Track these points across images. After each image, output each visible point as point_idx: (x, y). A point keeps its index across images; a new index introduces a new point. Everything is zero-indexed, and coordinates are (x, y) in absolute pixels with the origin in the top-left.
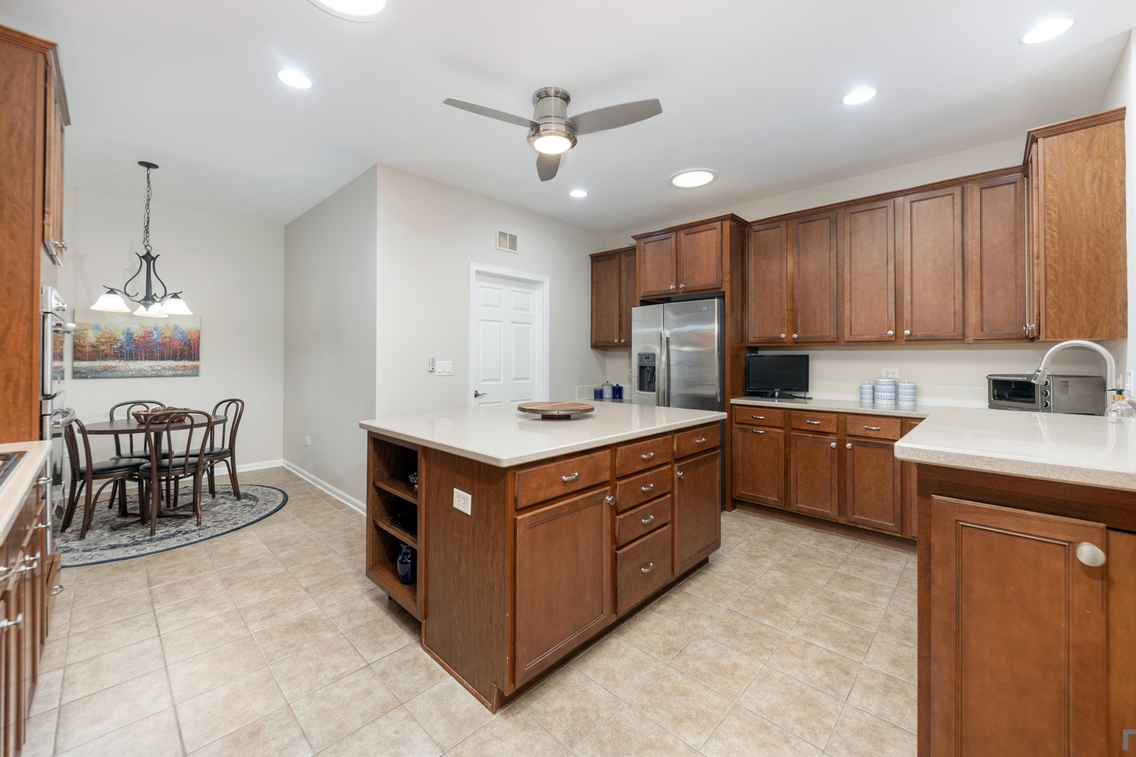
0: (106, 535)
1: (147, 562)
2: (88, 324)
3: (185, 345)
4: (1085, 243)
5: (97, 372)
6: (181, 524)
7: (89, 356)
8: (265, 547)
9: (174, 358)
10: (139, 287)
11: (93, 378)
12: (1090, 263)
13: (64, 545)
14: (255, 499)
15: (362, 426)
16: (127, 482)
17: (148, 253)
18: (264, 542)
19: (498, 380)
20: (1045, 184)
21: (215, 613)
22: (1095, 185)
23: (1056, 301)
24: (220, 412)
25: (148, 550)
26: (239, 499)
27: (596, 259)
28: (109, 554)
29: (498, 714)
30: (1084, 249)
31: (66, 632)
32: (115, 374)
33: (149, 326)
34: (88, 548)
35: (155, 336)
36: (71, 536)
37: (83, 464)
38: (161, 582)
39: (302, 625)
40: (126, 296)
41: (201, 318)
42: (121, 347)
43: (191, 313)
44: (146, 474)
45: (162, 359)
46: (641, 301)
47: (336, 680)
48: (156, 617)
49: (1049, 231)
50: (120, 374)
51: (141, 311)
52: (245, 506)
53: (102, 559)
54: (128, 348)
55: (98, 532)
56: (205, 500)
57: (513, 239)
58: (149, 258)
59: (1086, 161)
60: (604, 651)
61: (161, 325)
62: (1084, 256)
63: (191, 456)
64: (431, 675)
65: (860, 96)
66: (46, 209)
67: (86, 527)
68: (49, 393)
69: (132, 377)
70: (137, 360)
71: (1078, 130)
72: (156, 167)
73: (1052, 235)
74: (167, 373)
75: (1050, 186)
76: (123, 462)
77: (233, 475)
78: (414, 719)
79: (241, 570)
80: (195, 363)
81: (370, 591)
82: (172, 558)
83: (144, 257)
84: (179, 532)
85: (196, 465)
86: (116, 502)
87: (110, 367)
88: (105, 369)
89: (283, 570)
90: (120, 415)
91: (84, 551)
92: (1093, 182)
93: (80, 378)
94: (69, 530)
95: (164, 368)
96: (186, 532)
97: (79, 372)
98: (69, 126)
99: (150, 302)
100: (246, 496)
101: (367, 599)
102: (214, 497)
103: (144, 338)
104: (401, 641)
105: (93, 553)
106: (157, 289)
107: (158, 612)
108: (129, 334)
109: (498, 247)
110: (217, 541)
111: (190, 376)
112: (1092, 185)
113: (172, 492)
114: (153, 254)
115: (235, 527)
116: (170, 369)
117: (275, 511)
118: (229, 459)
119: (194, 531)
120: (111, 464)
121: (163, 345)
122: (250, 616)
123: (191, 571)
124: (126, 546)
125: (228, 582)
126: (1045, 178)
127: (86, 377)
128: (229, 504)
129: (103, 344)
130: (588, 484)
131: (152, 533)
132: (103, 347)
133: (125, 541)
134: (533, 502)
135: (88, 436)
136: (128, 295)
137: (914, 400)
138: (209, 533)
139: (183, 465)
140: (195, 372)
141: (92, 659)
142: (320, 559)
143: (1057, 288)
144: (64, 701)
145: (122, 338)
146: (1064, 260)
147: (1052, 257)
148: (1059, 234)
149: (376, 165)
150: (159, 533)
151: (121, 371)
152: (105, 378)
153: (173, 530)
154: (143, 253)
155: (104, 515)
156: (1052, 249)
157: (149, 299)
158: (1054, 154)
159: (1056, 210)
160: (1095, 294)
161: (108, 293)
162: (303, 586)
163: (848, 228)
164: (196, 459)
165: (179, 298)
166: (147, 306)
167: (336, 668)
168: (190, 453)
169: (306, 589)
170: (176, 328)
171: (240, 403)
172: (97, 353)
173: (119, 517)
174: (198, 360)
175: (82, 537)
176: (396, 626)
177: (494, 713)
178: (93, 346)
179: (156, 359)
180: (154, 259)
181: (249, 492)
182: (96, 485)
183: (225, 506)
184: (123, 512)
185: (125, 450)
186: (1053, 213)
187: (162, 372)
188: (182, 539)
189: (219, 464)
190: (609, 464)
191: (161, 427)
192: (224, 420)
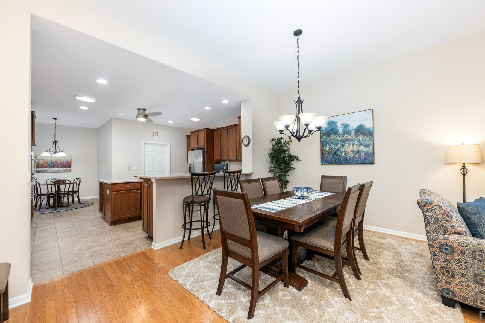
1: (54, 213)
2: (41, 159)
3: (67, 164)
5: (43, 171)
6: (63, 208)
7: (41, 167)
8: (82, 211)
9: (64, 167)
10: (53, 149)
11: (42, 173)
15: (98, 181)
16: (50, 198)
21: (66, 219)
24: (75, 181)
26: (80, 204)
27: (188, 137)
28: (45, 212)
29: (111, 226)
31: (36, 221)
32: (48, 172)
33: (57, 159)
35: (59, 161)
36: (36, 210)
37: (39, 193)
38: (56, 215)
39: (83, 219)
40: (50, 152)
42: (49, 164)
44: (54, 196)
45: (61, 167)
46: (191, 150)
47: (85, 224)
48: (54, 219)
50: (49, 172)
51: (54, 155)
54: (51, 165)
55: (43, 210)
56: (71, 204)
57: (157, 133)
61: (60, 158)
63: (65, 192)
64: (103, 223)
69: (52, 172)
70: (54, 168)
72: (57, 119)
74: (62, 171)
76: (49, 193)
77: (79, 198)
78: (96, 226)
79: (75, 214)
80: (70, 168)
82: (60, 213)
86: (48, 204)
87: (46, 170)
88: (45, 171)
89: (84, 214)
90: (49, 182)
91: (40, 212)
93: (38, 173)
95: (61, 170)
97: (38, 171)
100: (82, 203)
102: (74, 203)
103: (56, 162)
106: (58, 150)
108: (51, 161)
109: (152, 136)
111: (68, 172)
113: (62, 201)
114: (57, 141)
115: (76, 208)
116: (63, 170)
117: (89, 206)
118: (77, 193)
119: (66, 209)
120: (47, 193)
121: (61, 164)
122: (73, 219)
124: (49, 211)
125: (71, 215)
127: (40, 173)
128: (77, 205)
129: (44, 164)
131: (56, 209)
132: (44, 165)
134: (117, 190)
135: (41, 186)
138: (70, 209)
139: (63, 194)
140: (70, 171)
141: (41, 223)
144: (36, 226)
145: (49, 162)
149: (111, 119)
150: (58, 209)
152: (45, 173)
153: (61, 209)
154: (54, 141)
157: (56, 152)
161: (45, 151)
162: (87, 215)
164: (67, 193)
165: (63, 152)
166: (55, 154)
170: (65, 159)
171: (80, 179)
172: (43, 166)
173: (48, 207)
174: (71, 167)
175: (39, 210)
178: (42, 164)
179: (59, 168)
180: (57, 142)
181: (84, 203)
182: (43, 197)
184: (50, 206)
185: (50, 191)
187: (61, 171)
188: (63, 210)
189: (75, 195)
190: (139, 185)
191: (58, 184)
192: (76, 183)
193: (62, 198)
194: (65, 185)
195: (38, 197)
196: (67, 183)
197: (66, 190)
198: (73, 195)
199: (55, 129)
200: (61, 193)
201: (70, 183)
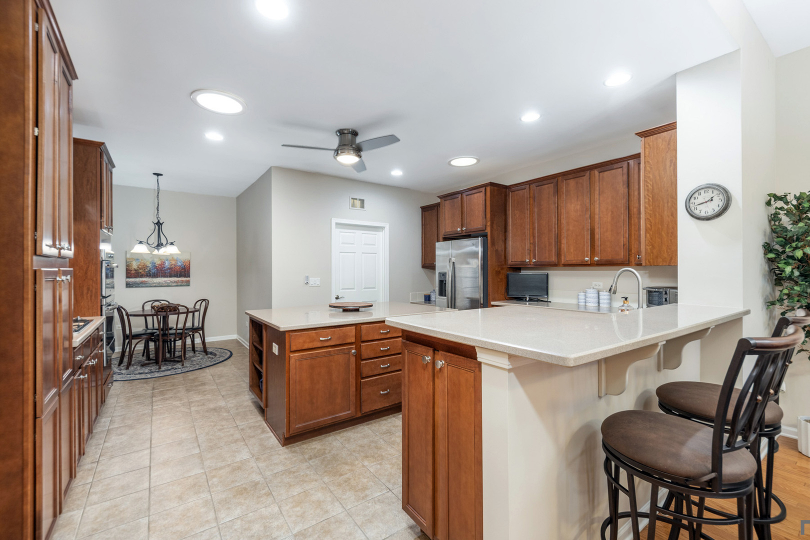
0: (139, 368)
1: (155, 381)
2: (133, 259)
3: (182, 269)
4: (666, 205)
5: (138, 284)
6: (175, 365)
7: (134, 275)
8: (211, 377)
9: (176, 276)
10: (154, 240)
11: (136, 287)
12: (669, 217)
13: (119, 372)
14: (215, 355)
15: (246, 314)
16: (150, 342)
17: (159, 221)
18: (211, 375)
19: (353, 289)
20: (645, 167)
21: (179, 402)
22: (672, 168)
23: (651, 241)
24: (198, 307)
25: (156, 375)
26: (207, 354)
27: (425, 209)
28: (138, 376)
29: (285, 447)
30: (666, 209)
31: (114, 405)
32: (147, 285)
33: (163, 259)
34: (129, 373)
35: (167, 264)
36: (123, 368)
37: (128, 332)
38: (158, 389)
39: (215, 409)
40: (148, 245)
41: (190, 253)
42: (150, 270)
43: (180, 253)
44: (157, 337)
45: (170, 277)
46: (444, 238)
47: (220, 430)
48: (152, 402)
49: (647, 197)
50: (149, 285)
51: (156, 252)
52: (209, 358)
53: (135, 378)
54: (153, 271)
55: (135, 367)
56: (189, 354)
57: (362, 201)
58: (159, 224)
59: (667, 152)
60: (353, 431)
61: (169, 258)
62: (666, 213)
63: (179, 330)
64: (263, 432)
65: (531, 117)
66: (102, 215)
67: (129, 364)
68: (104, 295)
69: (155, 286)
70: (158, 277)
71: (662, 132)
72: (161, 175)
73: (649, 199)
74: (173, 285)
75: (648, 168)
76: (149, 331)
77: (204, 342)
78: (247, 445)
79: (196, 386)
80: (188, 279)
81: (252, 399)
82: (167, 380)
83: (156, 224)
84: (172, 368)
85: (181, 334)
86: (145, 354)
87: (144, 281)
88: (142, 283)
89: (216, 387)
90: (148, 307)
91: (127, 375)
92: (670, 166)
93: (130, 287)
94: (122, 365)
95: (171, 282)
96: (176, 369)
97: (129, 284)
98: (115, 168)
99: (160, 247)
100: (211, 353)
101: (250, 401)
102: (195, 353)
103: (161, 265)
104: (257, 419)
105: (131, 376)
106: (163, 241)
107: (154, 400)
108: (153, 263)
109: (351, 207)
110: (189, 374)
111: (185, 286)
112: (670, 168)
113: (173, 347)
114: (161, 222)
115: (200, 367)
116: (175, 282)
117: (223, 361)
118: (201, 332)
119: (180, 368)
120: (144, 332)
121: (171, 269)
122: (193, 405)
123: (173, 386)
124: (146, 373)
125: (188, 391)
126: (645, 163)
127: (132, 287)
128: (201, 356)
129: (140, 269)
130: (338, 343)
131: (160, 368)
132: (141, 271)
133: (146, 371)
134: (300, 349)
135: (130, 317)
136: (149, 244)
137: (610, 304)
138: (187, 369)
139: (174, 334)
140: (188, 284)
141: (123, 415)
142: (235, 384)
143: (651, 233)
144: (110, 428)
145: (150, 265)
146: (655, 215)
147: (649, 213)
148: (652, 199)
149: (270, 169)
150: (163, 368)
151: (150, 284)
152: (142, 287)
153: (170, 367)
154: (156, 221)
155: (139, 359)
156: (649, 208)
157: (159, 245)
158: (650, 148)
159: (651, 183)
160: (671, 237)
161: (139, 243)
162: (223, 394)
163: (564, 190)
164: (181, 331)
165: (174, 245)
166: (158, 249)
167: (222, 426)
168: (178, 328)
169: (223, 396)
170: (177, 260)
171: (207, 301)
172: (137, 274)
173: (146, 360)
174: (189, 277)
175: (127, 368)
176: (258, 413)
177: (283, 446)
178: (135, 270)
179: (167, 277)
180: (161, 224)
181: (214, 351)
182: (134, 342)
183: (199, 357)
184: (148, 358)
185: (150, 326)
186: (650, 186)
187: (170, 284)
188: (173, 372)
189: (196, 335)
190: (354, 334)
191: (164, 314)
192: (199, 311)
193: (173, 343)
194: (177, 315)
195: (127, 341)
196: (180, 311)
197: (180, 326)
198: (193, 335)
199: (158, 196)
200: (171, 332)
201: (187, 313)
